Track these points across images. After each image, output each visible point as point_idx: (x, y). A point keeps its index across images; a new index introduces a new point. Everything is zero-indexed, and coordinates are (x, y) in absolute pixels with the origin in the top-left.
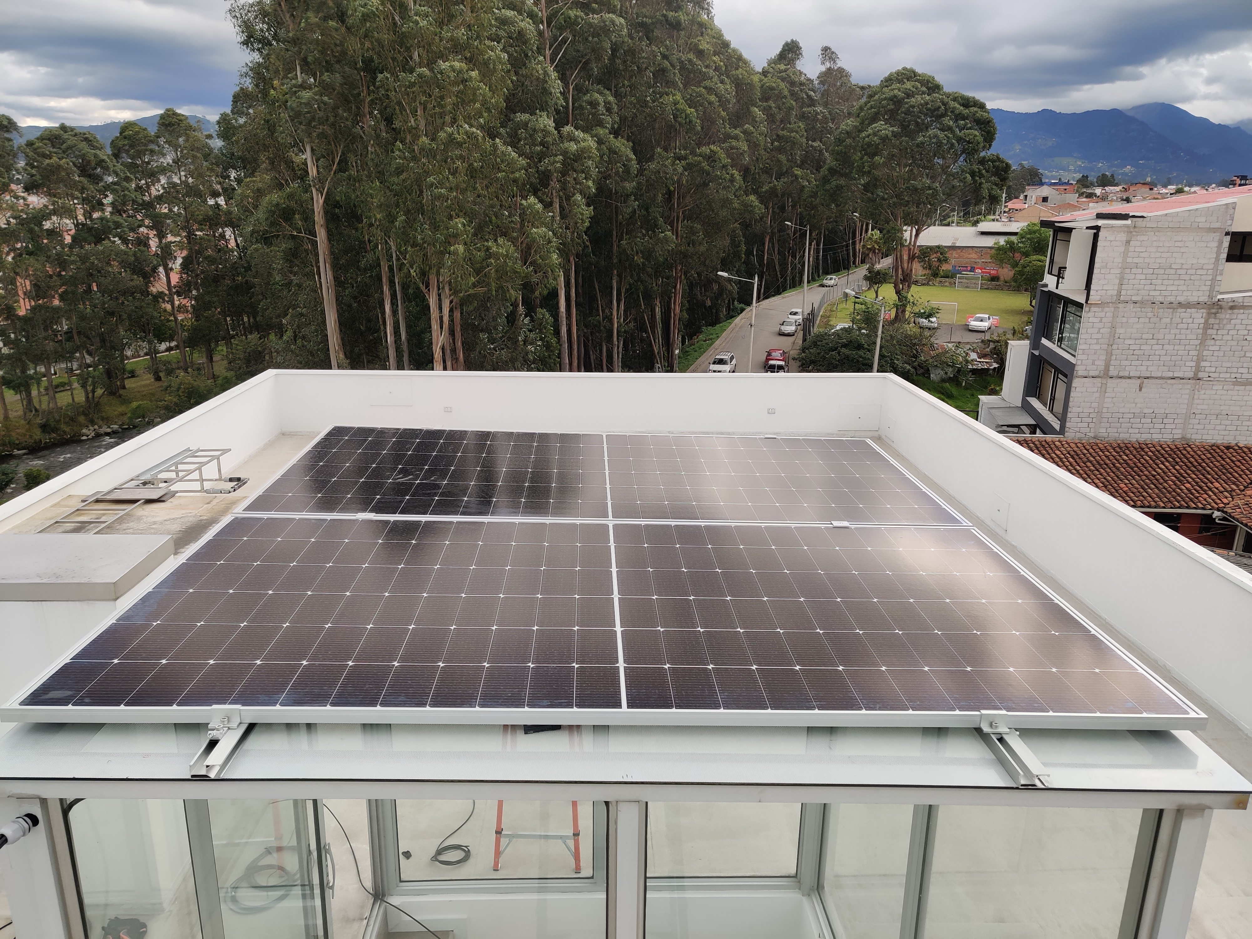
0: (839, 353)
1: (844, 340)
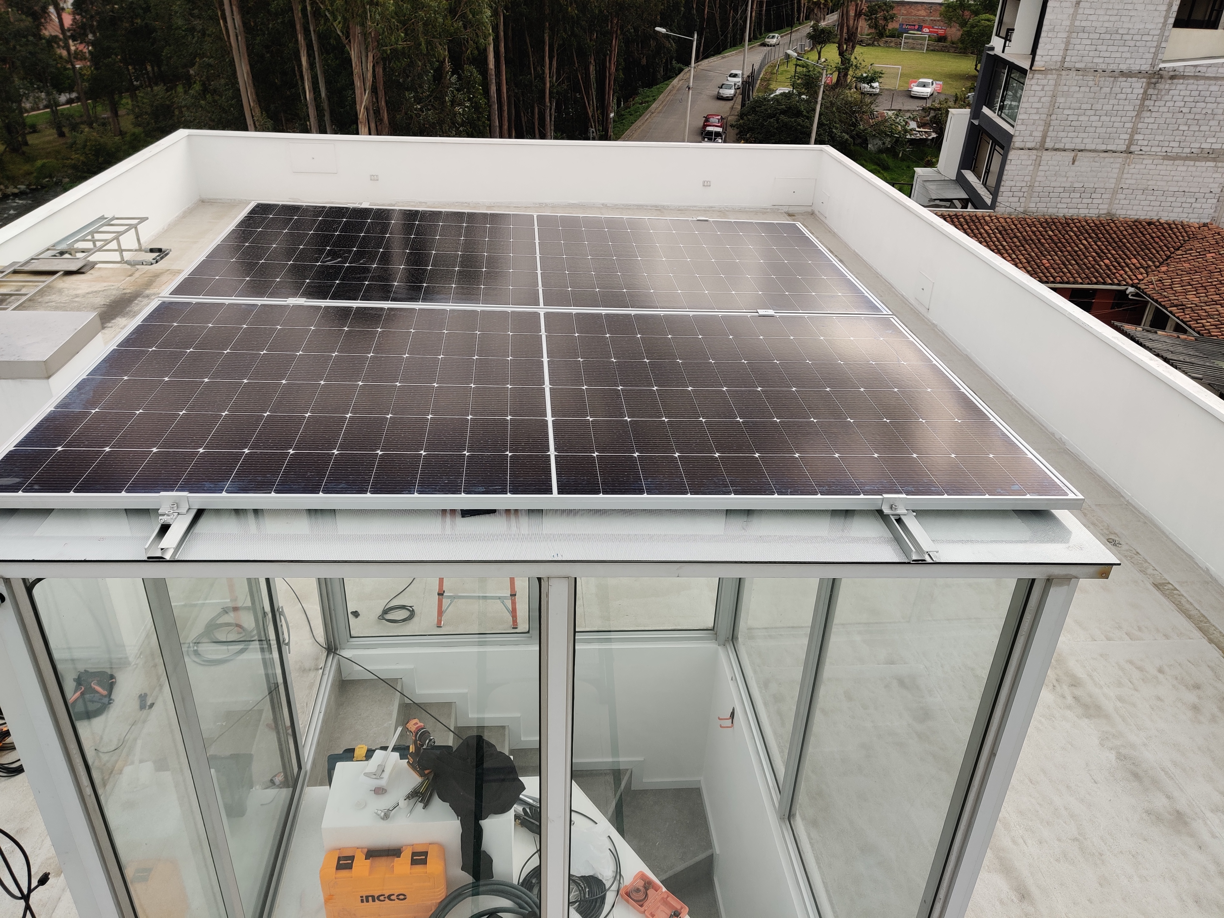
0: (777, 120)
1: (784, 107)
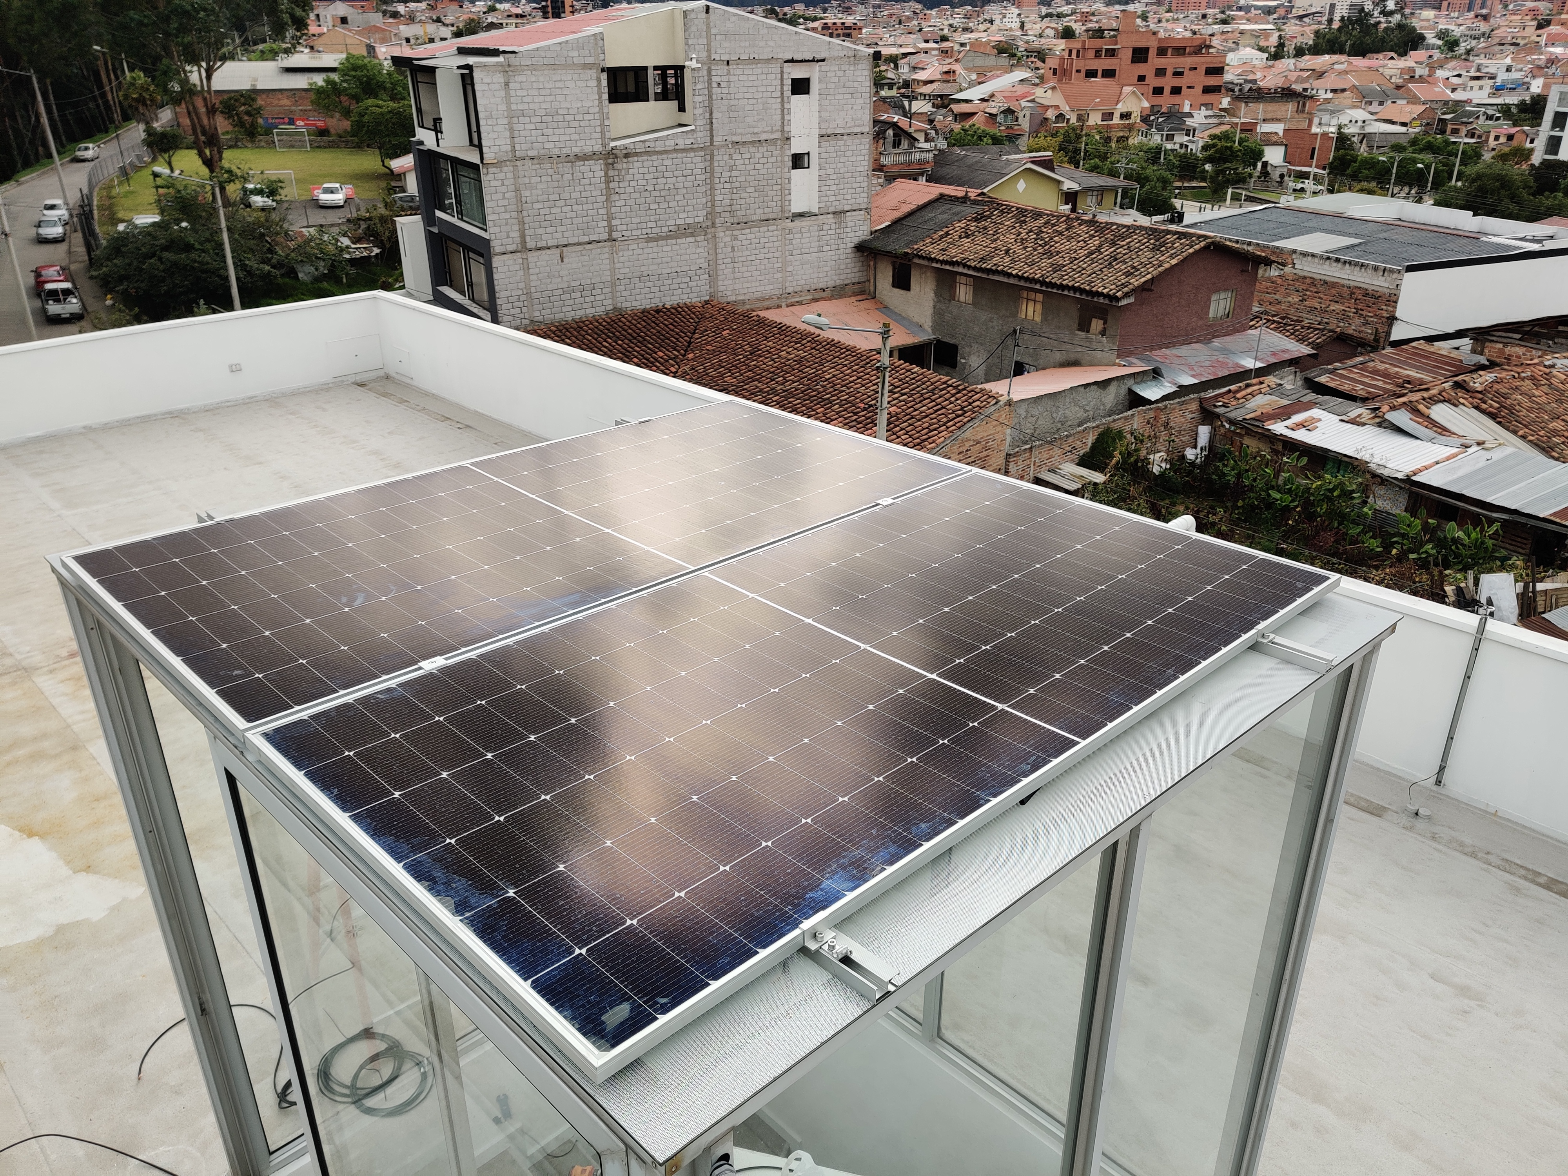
1: (163, 241)
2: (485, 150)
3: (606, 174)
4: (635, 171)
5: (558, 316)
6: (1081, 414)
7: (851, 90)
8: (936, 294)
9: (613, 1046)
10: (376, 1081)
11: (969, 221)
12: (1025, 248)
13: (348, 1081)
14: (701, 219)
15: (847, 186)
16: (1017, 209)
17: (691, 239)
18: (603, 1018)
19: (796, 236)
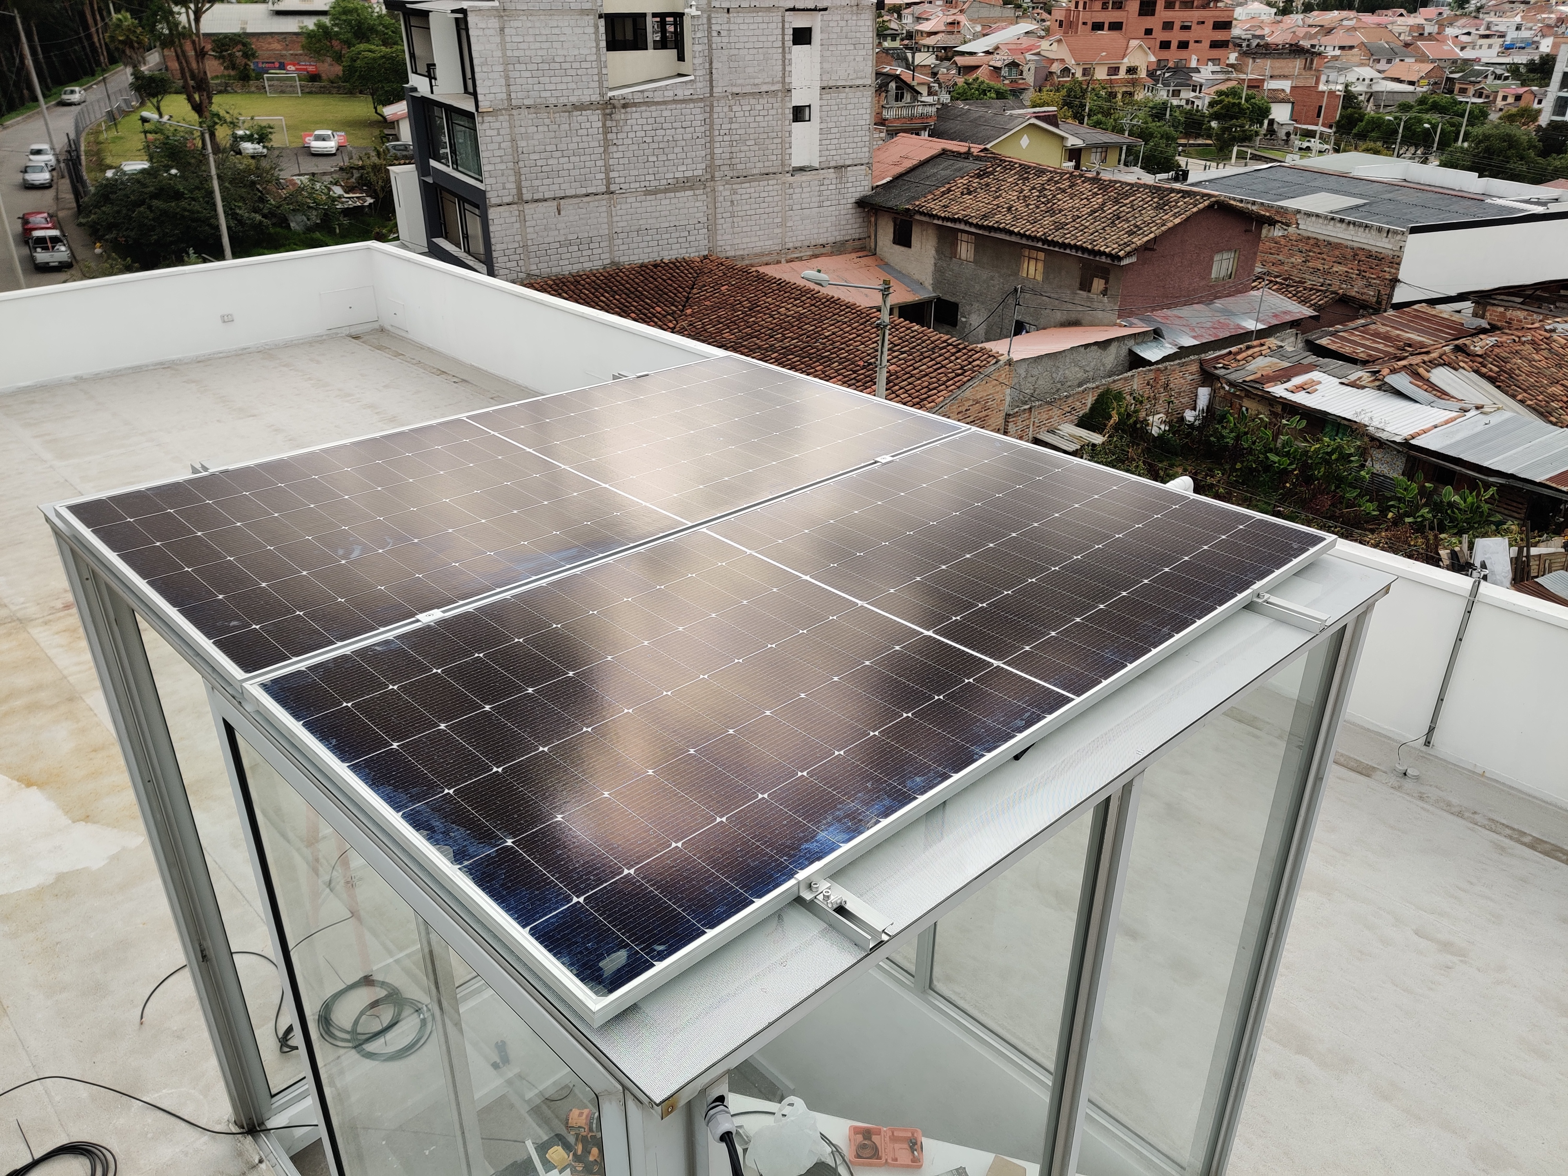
2: (480, 97)
3: (604, 125)
4: (634, 121)
5: (554, 270)
6: (1081, 375)
7: (853, 41)
8: (937, 251)
9: (611, 991)
10: (376, 1027)
11: (971, 177)
12: (1027, 206)
13: (348, 1026)
14: (700, 172)
15: (848, 140)
16: (1020, 165)
17: (689, 193)
18: (601, 964)
19: (797, 191)
